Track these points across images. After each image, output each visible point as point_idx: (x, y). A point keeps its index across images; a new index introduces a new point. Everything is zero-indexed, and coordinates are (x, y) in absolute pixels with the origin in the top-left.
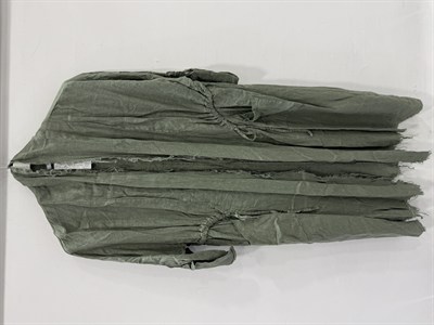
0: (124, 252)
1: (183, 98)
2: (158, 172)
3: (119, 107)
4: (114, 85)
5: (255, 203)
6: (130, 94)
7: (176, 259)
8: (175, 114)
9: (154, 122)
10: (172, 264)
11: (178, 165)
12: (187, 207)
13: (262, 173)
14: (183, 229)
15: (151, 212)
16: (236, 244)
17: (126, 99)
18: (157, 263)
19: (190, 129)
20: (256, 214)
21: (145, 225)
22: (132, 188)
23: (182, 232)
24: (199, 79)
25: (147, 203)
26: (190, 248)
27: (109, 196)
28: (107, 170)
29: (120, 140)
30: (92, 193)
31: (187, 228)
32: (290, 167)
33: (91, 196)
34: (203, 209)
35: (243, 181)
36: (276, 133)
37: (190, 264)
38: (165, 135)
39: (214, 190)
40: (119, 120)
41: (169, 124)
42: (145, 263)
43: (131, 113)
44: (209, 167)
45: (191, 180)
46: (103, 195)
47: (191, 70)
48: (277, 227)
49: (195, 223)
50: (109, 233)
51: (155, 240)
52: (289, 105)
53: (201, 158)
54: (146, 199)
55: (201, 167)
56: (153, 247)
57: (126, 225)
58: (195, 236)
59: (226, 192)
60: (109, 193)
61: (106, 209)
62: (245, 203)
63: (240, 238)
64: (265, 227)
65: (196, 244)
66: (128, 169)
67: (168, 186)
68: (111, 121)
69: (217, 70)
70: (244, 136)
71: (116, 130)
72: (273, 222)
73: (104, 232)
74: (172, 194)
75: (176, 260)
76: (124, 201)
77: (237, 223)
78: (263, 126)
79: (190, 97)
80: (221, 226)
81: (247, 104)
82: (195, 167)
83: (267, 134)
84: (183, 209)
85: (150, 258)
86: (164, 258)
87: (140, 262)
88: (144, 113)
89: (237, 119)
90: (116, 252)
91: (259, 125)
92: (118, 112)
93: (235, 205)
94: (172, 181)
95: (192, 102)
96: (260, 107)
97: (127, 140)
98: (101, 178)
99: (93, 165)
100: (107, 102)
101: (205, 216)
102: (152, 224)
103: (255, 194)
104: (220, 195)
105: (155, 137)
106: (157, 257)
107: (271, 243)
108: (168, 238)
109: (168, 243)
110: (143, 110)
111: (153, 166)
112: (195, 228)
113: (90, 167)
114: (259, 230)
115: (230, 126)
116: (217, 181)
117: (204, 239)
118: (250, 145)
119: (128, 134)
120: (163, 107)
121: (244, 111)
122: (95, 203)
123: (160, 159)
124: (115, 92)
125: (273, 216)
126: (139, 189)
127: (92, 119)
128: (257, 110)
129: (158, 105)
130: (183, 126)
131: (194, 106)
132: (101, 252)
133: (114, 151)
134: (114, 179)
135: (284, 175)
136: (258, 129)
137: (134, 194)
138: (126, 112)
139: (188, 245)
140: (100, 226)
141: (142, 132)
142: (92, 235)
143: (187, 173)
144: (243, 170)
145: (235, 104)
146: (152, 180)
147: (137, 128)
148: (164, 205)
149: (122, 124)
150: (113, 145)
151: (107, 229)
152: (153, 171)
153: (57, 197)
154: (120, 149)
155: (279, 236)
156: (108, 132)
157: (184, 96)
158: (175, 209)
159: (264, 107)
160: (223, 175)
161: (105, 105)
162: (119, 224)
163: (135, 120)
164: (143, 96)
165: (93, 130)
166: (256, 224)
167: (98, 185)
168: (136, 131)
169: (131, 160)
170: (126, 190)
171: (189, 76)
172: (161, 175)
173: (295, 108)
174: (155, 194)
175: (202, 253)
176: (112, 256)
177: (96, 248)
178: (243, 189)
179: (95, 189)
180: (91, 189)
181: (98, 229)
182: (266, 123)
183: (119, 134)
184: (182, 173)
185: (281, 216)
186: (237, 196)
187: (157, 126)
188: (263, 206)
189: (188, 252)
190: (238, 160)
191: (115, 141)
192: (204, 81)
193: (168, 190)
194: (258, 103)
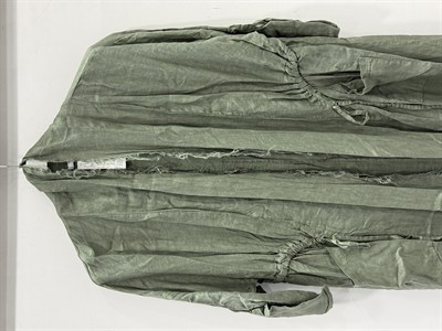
0: (170, 286)
1: (253, 64)
2: (215, 173)
3: (162, 81)
4: (156, 51)
5: (364, 222)
6: (177, 62)
7: (242, 298)
8: (241, 87)
9: (210, 101)
10: (237, 306)
11: (245, 164)
12: (259, 226)
13: (378, 176)
14: (253, 257)
15: (206, 231)
16: (332, 285)
17: (172, 68)
18: (215, 303)
19: (263, 109)
20: (365, 240)
21: (197, 249)
22: (181, 196)
23: (252, 262)
24: (278, 35)
25: (200, 218)
26: (263, 285)
27: (149, 206)
28: (145, 169)
29: (164, 128)
30: (128, 202)
31: (260, 257)
32: (427, 167)
33: (126, 207)
34: (282, 230)
35: (346, 188)
36: (402, 111)
37: (263, 308)
38: (226, 118)
39: (299, 202)
40: (162, 99)
41: (231, 103)
42: (199, 302)
43: (178, 89)
44: (292, 166)
45: (263, 186)
46: (142, 206)
47: (265, 21)
48: (400, 261)
49: (270, 249)
50: (149, 259)
51: (212, 271)
52: (423, 67)
53: (279, 153)
54: (200, 212)
55: (281, 166)
56: (209, 280)
57: (173, 248)
58: (271, 268)
59: (318, 204)
60: (150, 202)
61: (146, 225)
62: (348, 223)
63: (339, 275)
64: (380, 260)
65: (272, 281)
66: (174, 168)
67: (231, 195)
68: (151, 101)
69: (304, 19)
70: (349, 118)
71: (158, 114)
72: (393, 253)
73: (143, 257)
74: (236, 206)
75: (243, 300)
76: (170, 215)
77: (336, 252)
78: (382, 100)
79: (263, 62)
80: (309, 256)
81: (354, 68)
82: (272, 166)
83: (388, 114)
84: (252, 229)
85: (206, 295)
86: (225, 296)
87: (192, 300)
88: (196, 88)
89: (336, 92)
90: (160, 285)
91: (373, 99)
92: (161, 87)
93: (332, 225)
94: (236, 187)
95: (267, 68)
96: (373, 72)
97: (174, 128)
98: (140, 182)
99: (128, 163)
100: (146, 74)
101: (284, 240)
102: (208, 249)
103: (365, 208)
104: (309, 209)
105: (213, 122)
106: (216, 295)
107: (388, 285)
108: (231, 270)
109: (231, 277)
110: (195, 83)
111: (208, 165)
112: (270, 258)
113: (124, 166)
114: (370, 264)
115: (326, 102)
116: (304, 189)
117: (283, 273)
118: (358, 131)
119: (175, 119)
120: (224, 78)
121: (349, 78)
122: (131, 216)
123: (218, 155)
124: (157, 59)
125: (394, 244)
126: (190, 198)
127: (126, 98)
128: (369, 76)
129: (216, 75)
130: (252, 106)
131: (269, 75)
132: (139, 284)
133: (156, 143)
134: (156, 182)
135: (415, 179)
136: (372, 106)
137: (184, 204)
138: (172, 87)
139: (261, 281)
140: (138, 247)
141: (194, 115)
142: (128, 260)
143: (258, 176)
144: (347, 170)
145: (333, 69)
146: (207, 185)
147: (186, 110)
148: (225, 222)
149: (166, 105)
150: (155, 135)
151: (147, 252)
152: (208, 172)
153: (82, 208)
154: (165, 141)
155: (402, 273)
156: (147, 117)
157: (255, 61)
158: (240, 228)
159: (380, 71)
160: (314, 179)
161: (144, 79)
162: (163, 246)
163: (185, 99)
164: (196, 64)
165: (128, 114)
166: (365, 255)
167: (135, 191)
168: (186, 114)
169: (179, 156)
170: (172, 199)
171: (261, 31)
172: (219, 178)
173: (434, 73)
174: (212, 206)
175: (281, 294)
176: (155, 290)
177: (132, 279)
178: (345, 201)
179: (132, 197)
180: (127, 196)
181: (135, 252)
182: (387, 95)
183: (162, 119)
184: (250, 176)
185: (407, 244)
186: (335, 211)
187: (215, 107)
188: (379, 227)
189: (260, 290)
190: (339, 156)
191: (157, 130)
192: (285, 36)
193: (231, 200)
194: (371, 66)
